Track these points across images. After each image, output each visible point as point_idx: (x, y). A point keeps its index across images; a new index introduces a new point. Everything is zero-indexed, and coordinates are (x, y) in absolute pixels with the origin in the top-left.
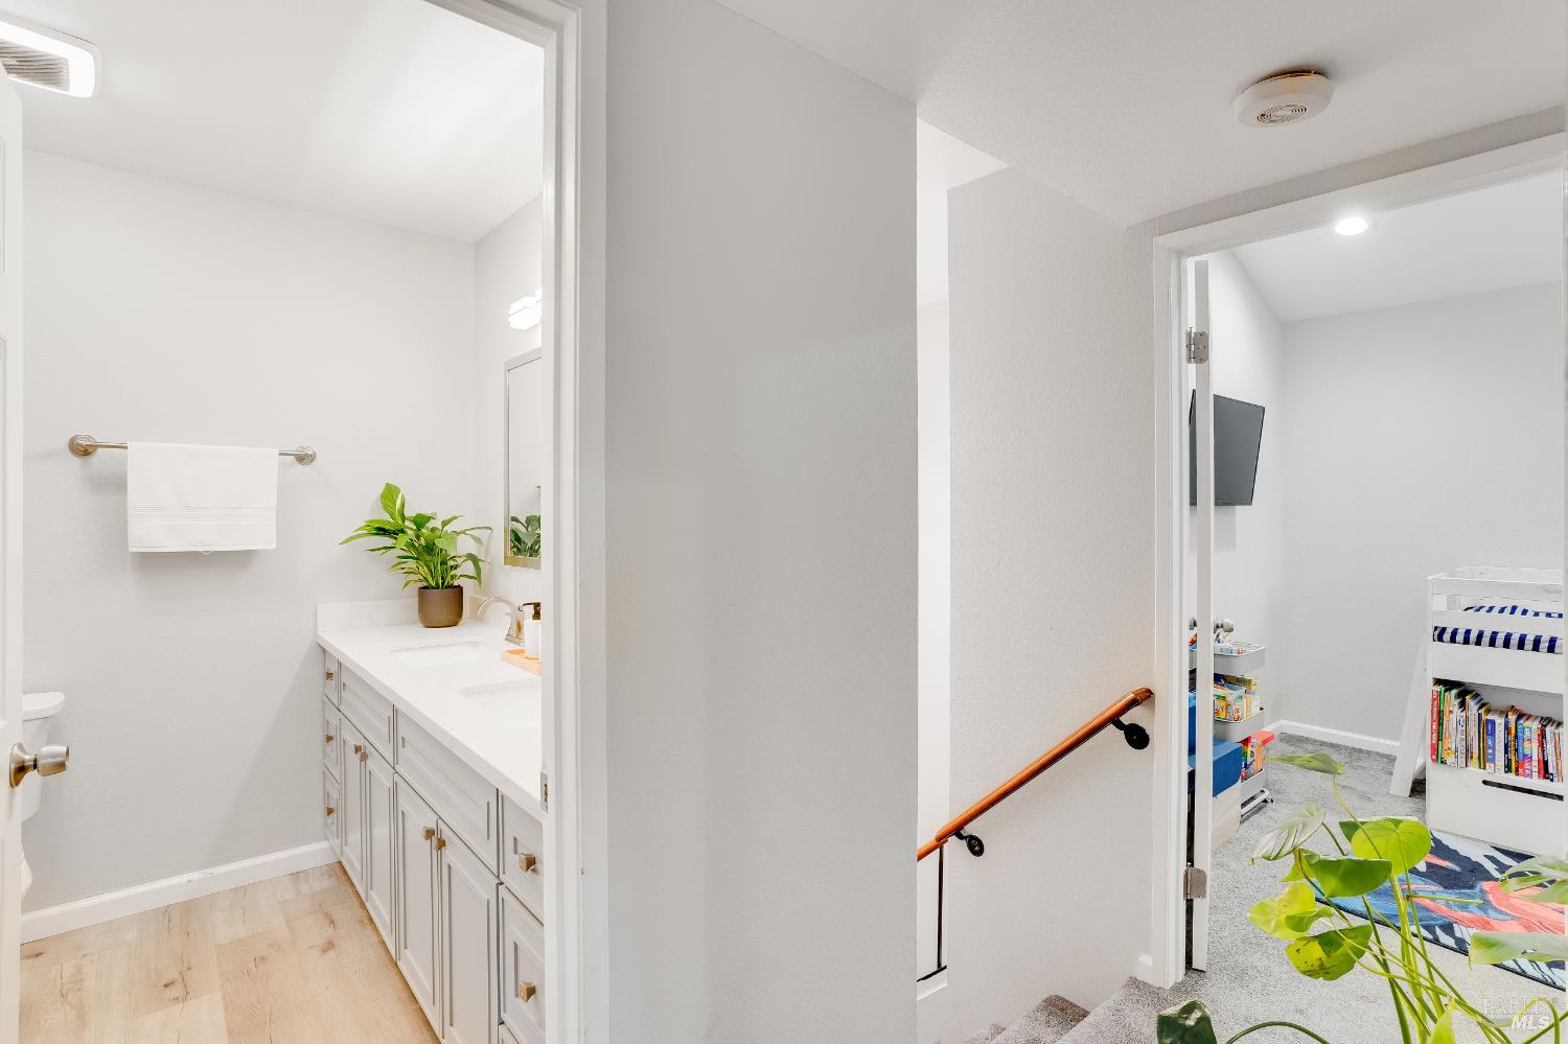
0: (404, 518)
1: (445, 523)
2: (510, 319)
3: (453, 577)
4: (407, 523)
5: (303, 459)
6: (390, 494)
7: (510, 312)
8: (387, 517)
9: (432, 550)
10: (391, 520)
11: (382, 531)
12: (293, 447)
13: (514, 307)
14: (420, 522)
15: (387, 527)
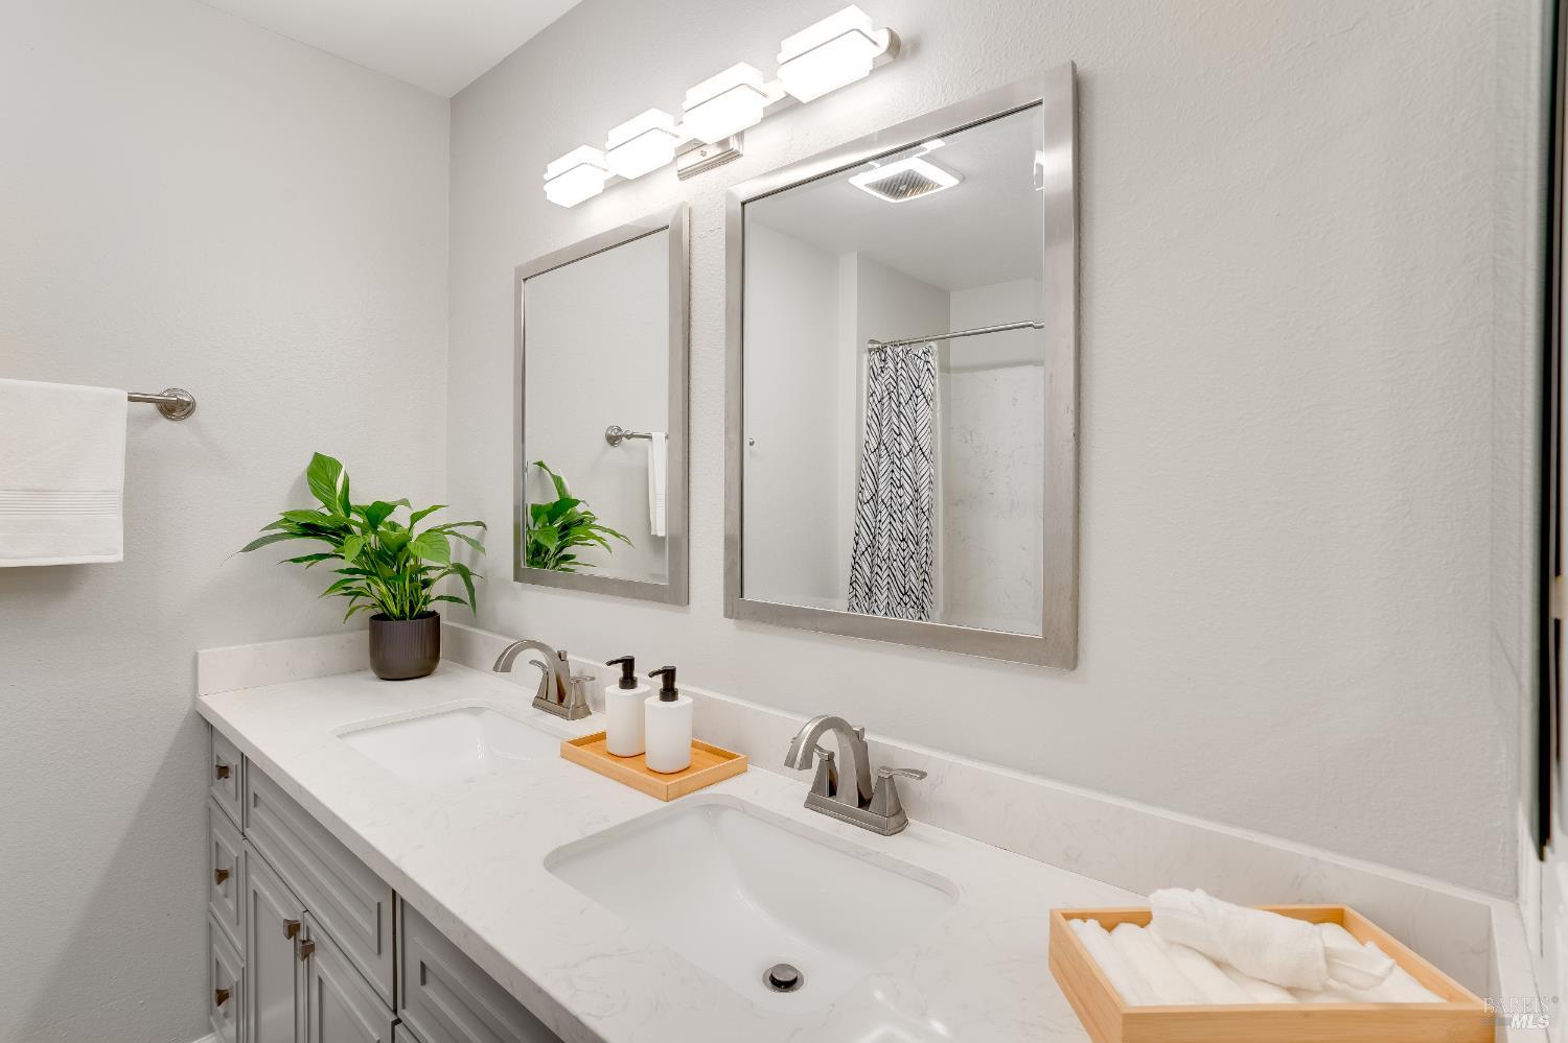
0: (348, 508)
1: (415, 518)
2: (546, 187)
3: (427, 600)
4: (354, 516)
5: (174, 408)
6: (322, 470)
7: (546, 177)
8: (318, 505)
9: (394, 558)
10: (329, 514)
11: (311, 530)
12: (156, 389)
13: (554, 168)
14: (376, 515)
15: (320, 523)
